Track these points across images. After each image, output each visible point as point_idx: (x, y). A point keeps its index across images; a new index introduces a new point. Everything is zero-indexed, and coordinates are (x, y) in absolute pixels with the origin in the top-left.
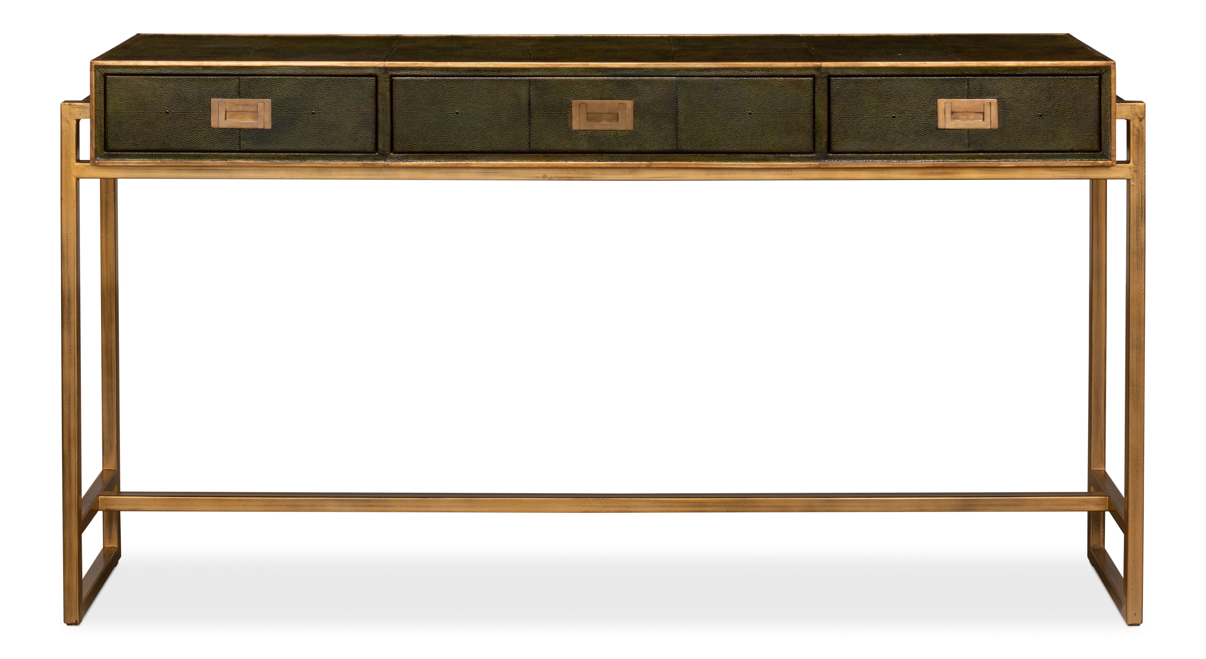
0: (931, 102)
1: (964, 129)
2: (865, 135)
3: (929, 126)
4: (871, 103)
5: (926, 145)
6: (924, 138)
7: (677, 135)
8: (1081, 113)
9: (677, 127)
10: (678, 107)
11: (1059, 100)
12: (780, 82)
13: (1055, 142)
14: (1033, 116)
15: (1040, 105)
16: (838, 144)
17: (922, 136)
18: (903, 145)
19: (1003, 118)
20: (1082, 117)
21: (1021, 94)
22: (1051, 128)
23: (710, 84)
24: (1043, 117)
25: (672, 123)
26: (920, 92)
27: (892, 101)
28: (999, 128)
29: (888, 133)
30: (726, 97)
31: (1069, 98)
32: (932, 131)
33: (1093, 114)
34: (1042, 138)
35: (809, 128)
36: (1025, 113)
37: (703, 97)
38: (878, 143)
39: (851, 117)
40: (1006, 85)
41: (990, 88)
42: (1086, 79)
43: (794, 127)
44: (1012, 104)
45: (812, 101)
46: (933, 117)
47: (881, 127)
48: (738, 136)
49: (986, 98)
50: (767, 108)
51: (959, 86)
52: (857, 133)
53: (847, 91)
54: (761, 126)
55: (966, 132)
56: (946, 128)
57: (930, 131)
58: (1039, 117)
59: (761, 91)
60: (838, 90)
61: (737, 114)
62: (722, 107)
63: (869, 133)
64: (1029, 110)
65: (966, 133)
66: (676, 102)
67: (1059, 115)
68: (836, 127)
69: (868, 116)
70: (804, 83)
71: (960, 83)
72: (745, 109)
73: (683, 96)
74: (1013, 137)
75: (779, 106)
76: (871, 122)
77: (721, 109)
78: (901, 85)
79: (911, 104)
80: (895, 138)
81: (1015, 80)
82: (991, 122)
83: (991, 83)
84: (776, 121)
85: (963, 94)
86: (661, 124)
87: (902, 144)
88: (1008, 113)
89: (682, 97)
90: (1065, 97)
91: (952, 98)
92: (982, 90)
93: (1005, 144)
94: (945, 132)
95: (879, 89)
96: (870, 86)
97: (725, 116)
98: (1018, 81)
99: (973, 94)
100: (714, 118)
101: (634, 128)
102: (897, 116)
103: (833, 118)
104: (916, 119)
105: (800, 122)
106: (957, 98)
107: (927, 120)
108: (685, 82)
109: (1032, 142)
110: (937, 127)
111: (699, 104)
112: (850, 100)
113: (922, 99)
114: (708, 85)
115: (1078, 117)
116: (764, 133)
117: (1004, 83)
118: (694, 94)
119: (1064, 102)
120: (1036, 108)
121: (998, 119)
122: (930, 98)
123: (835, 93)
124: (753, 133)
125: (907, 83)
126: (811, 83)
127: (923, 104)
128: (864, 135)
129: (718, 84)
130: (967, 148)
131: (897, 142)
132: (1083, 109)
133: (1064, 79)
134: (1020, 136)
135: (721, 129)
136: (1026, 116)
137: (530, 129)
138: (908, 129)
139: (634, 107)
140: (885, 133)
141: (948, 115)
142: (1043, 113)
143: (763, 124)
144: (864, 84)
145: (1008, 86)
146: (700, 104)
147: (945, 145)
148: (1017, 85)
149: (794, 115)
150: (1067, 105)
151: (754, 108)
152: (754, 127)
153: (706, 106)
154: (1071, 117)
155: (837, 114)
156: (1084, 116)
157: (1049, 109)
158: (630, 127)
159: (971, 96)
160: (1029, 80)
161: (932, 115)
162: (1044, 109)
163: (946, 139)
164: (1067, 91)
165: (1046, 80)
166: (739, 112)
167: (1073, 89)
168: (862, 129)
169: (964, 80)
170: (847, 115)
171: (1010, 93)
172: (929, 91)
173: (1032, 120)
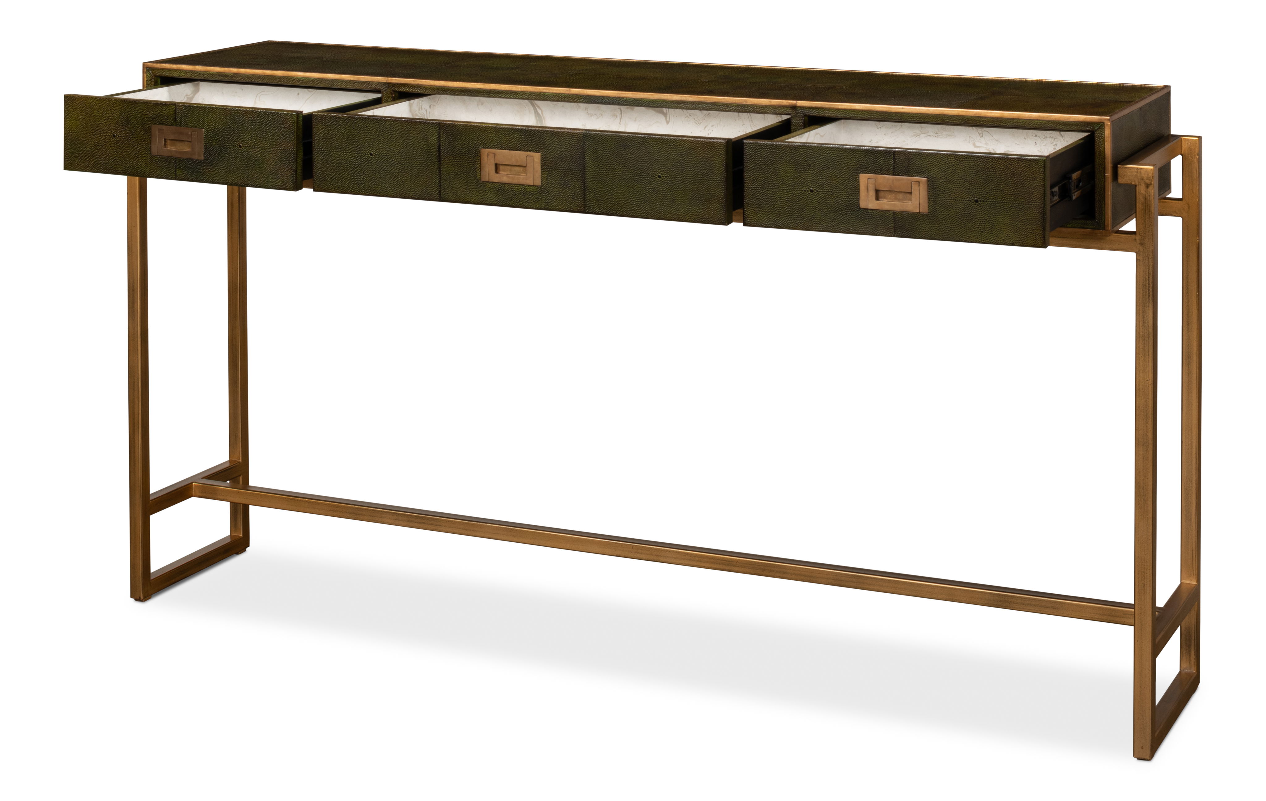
0: (853, 176)
1: (889, 211)
2: (781, 210)
3: (851, 204)
4: (787, 173)
5: (846, 226)
6: (844, 217)
7: (585, 195)
8: (1023, 202)
9: (585, 187)
10: (586, 164)
11: (999, 185)
12: (691, 143)
13: (992, 233)
14: (968, 201)
15: (975, 189)
16: (752, 217)
17: (843, 215)
18: (822, 224)
19: (933, 201)
20: (1024, 206)
21: (954, 173)
22: (989, 216)
23: (618, 140)
24: (979, 203)
25: (580, 182)
26: (840, 164)
27: (810, 173)
28: (929, 212)
29: (806, 209)
30: (634, 156)
31: (1010, 182)
32: (854, 211)
33: (1038, 204)
34: (978, 228)
35: (722, 198)
36: (958, 197)
37: (611, 154)
38: (794, 219)
39: (765, 188)
40: (937, 162)
41: (919, 164)
42: (1029, 161)
43: (705, 195)
44: (943, 185)
45: (724, 167)
46: (855, 194)
47: (798, 202)
48: (647, 201)
49: (914, 176)
50: (678, 172)
51: (884, 160)
52: (771, 206)
53: (761, 157)
54: (671, 191)
55: (892, 214)
56: (869, 208)
57: (851, 210)
58: (975, 203)
59: (671, 152)
60: (752, 156)
61: (646, 176)
62: (631, 167)
63: (785, 207)
64: (963, 193)
65: (891, 216)
66: (584, 158)
67: (997, 202)
68: (749, 198)
69: (784, 187)
70: (716, 146)
71: (885, 156)
72: (654, 171)
73: (591, 152)
74: (945, 224)
75: (689, 171)
76: (787, 195)
77: (629, 169)
78: (820, 154)
79: (831, 177)
80: (813, 216)
81: (947, 157)
82: (919, 204)
83: (920, 159)
84: (687, 187)
85: (888, 169)
86: (568, 181)
87: (820, 223)
88: (939, 195)
89: (589, 152)
90: (1005, 180)
91: (876, 174)
92: (910, 167)
93: (935, 232)
94: (868, 212)
95: (796, 157)
96: (786, 154)
97: (634, 177)
98: (951, 158)
99: (900, 171)
100: (622, 179)
101: (542, 183)
102: (815, 190)
103: (747, 187)
104: (836, 194)
105: (712, 190)
106: (882, 174)
107: (848, 197)
108: (592, 137)
109: (966, 232)
110: (859, 206)
111: (606, 163)
112: (765, 168)
113: (843, 172)
114: (616, 141)
115: (1020, 206)
116: (674, 200)
117: (935, 159)
118: (602, 150)
119: (1004, 187)
120: (971, 192)
121: (928, 202)
122: (851, 171)
123: (748, 159)
124: (663, 198)
125: (826, 153)
126: (724, 146)
127: (844, 177)
128: (779, 210)
129: (626, 140)
130: (892, 233)
131: (815, 220)
132: (1025, 196)
133: (1004, 159)
134: (952, 223)
135: (630, 192)
136: (959, 200)
137: (440, 176)
138: (827, 206)
139: (541, 160)
140: (802, 209)
141: (872, 194)
142: (979, 198)
143: (674, 189)
144: (779, 150)
145: (940, 163)
146: (608, 162)
147: (868, 228)
148: (949, 163)
149: (706, 182)
150: (1007, 190)
151: (664, 171)
152: (664, 192)
153: (614, 164)
154: (1012, 205)
155: (750, 183)
156: (1027, 205)
157: (986, 194)
158: (538, 182)
159: (897, 172)
160: (963, 158)
161: (854, 191)
162: (981, 193)
163: (869, 221)
164: (1007, 174)
165: (983, 159)
166: (649, 174)
167: (1014, 171)
168: (777, 202)
169: (889, 153)
170: (761, 185)
171: (941, 172)
172: (850, 164)
173: (966, 206)
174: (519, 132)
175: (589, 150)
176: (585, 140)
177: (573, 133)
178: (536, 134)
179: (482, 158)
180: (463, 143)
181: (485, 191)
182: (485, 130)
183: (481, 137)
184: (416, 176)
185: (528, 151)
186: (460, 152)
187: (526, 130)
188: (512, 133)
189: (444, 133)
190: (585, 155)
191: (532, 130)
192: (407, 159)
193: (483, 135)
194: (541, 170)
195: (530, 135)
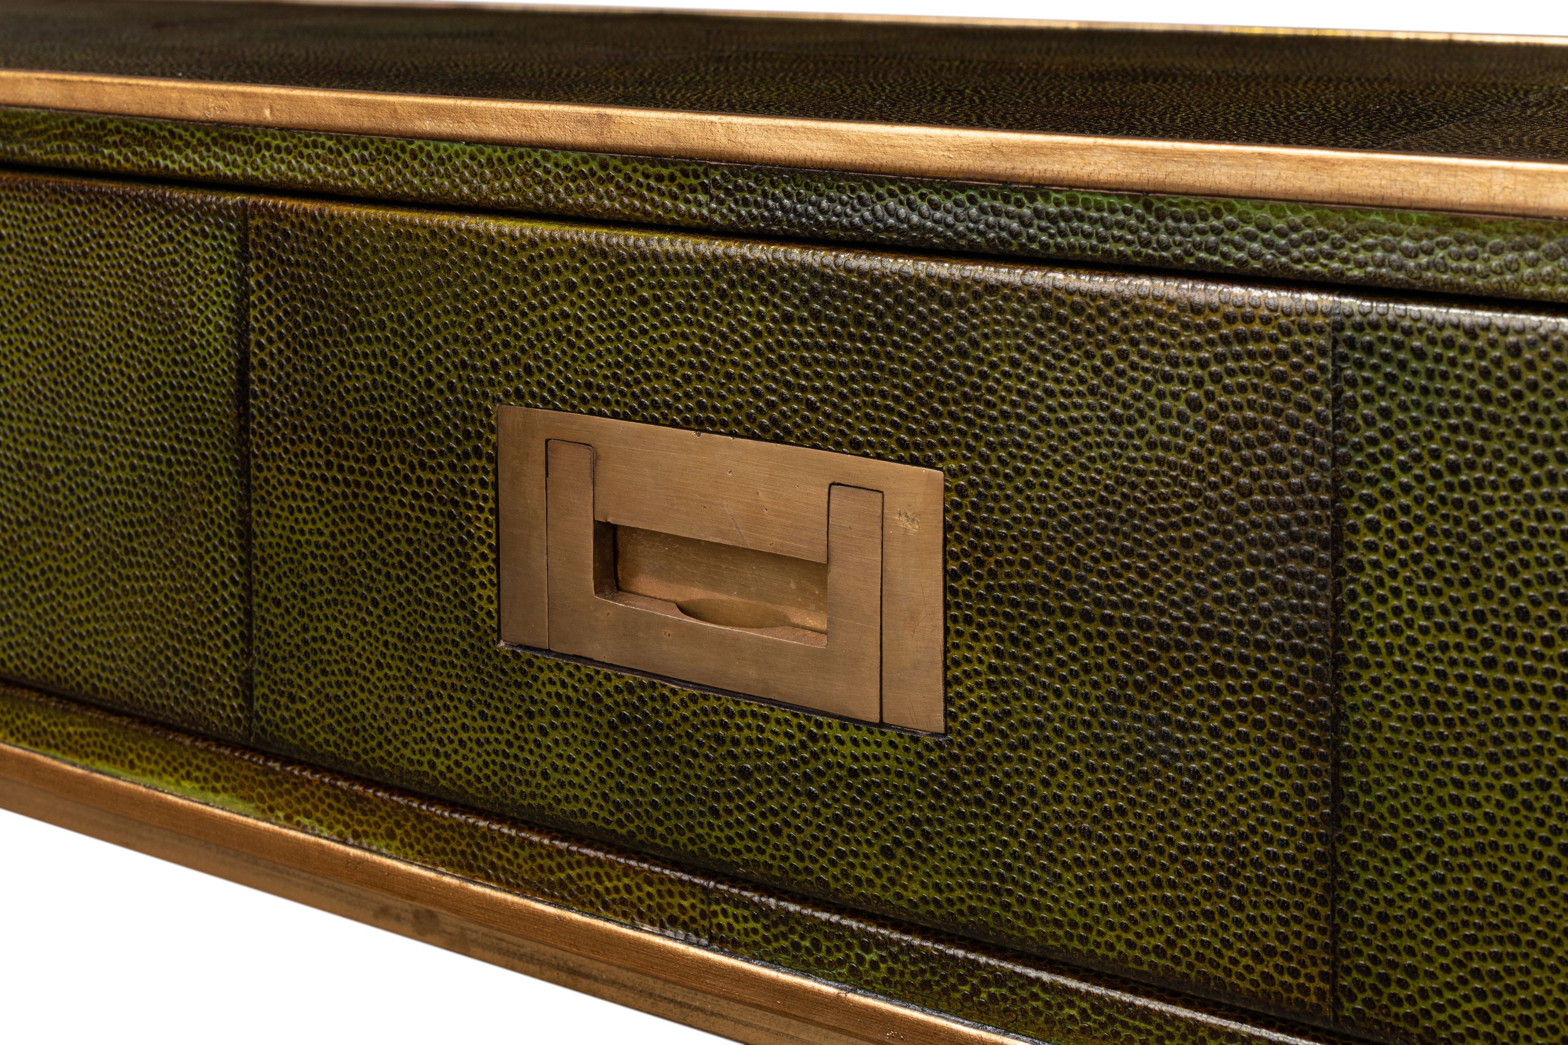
174: (772, 289)
175: (1389, 475)
176: (1352, 383)
177: (1230, 319)
178: (911, 308)
179: (505, 475)
180: (384, 354)
181: (530, 714)
182: (523, 268)
183: (501, 316)
184: (116, 557)
185: (838, 447)
186: (369, 417)
187: (825, 279)
188: (722, 294)
189: (268, 279)
190: (1341, 513)
191: (875, 281)
192: (70, 437)
193: (513, 307)
194: (947, 606)
195: (859, 320)
